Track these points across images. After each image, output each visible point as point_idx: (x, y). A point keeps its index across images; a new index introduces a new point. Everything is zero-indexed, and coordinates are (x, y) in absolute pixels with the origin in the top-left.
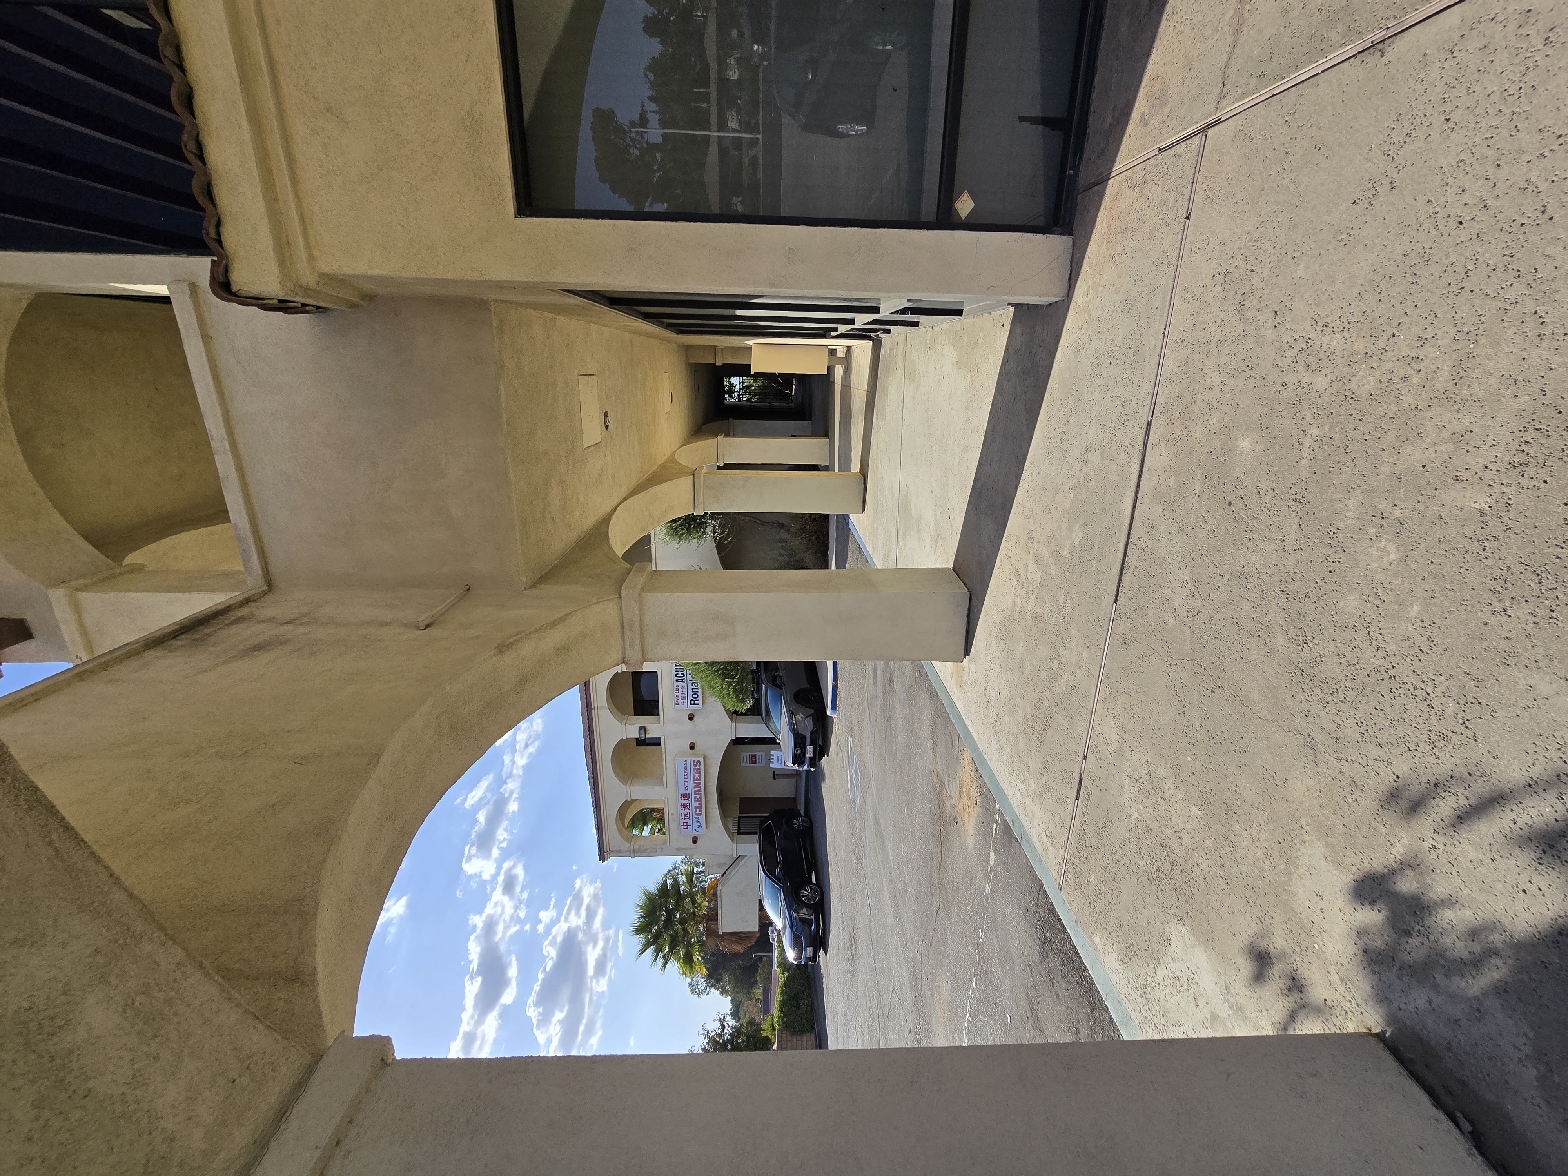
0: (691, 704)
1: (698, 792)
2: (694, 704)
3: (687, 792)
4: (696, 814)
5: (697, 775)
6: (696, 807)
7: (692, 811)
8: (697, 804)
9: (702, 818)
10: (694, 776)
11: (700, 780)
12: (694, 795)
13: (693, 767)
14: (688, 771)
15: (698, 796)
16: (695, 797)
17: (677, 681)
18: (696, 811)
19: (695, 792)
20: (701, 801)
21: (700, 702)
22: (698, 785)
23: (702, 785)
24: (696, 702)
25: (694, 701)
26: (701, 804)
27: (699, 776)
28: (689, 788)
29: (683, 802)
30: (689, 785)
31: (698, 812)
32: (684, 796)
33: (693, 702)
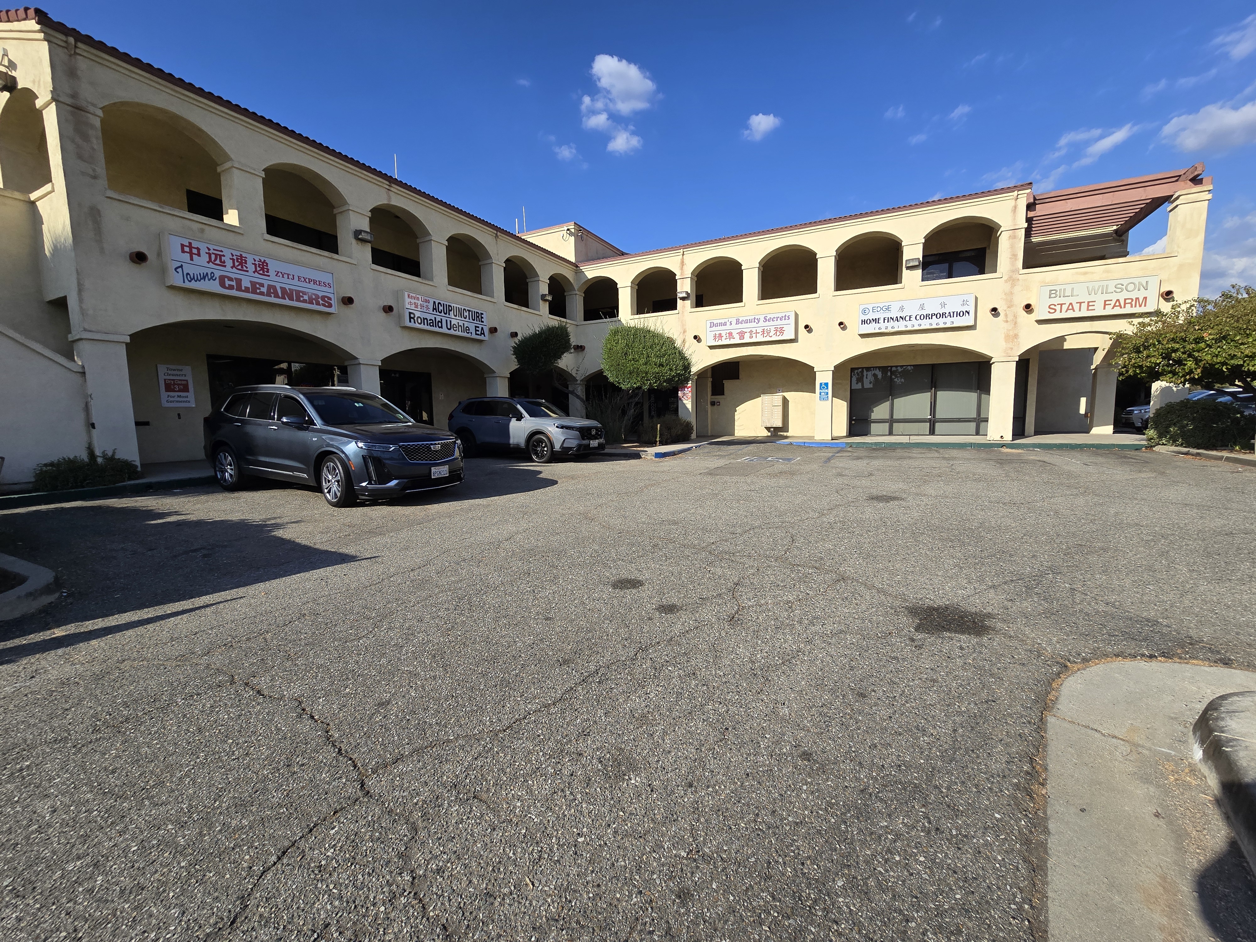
0: (410, 313)
1: (272, 290)
2: (410, 318)
3: (272, 273)
4: (222, 279)
5: (306, 297)
6: (239, 281)
7: (229, 270)
8: (246, 283)
9: (213, 287)
10: (304, 293)
11: (298, 300)
12: (266, 283)
13: (321, 294)
14: (311, 285)
15: (264, 290)
16: (262, 285)
17: (434, 302)
18: (230, 279)
19: (274, 288)
20: (254, 292)
21: (412, 325)
22: (286, 294)
23: (287, 302)
24: (412, 320)
25: (413, 318)
26: (247, 290)
27: (305, 301)
28: (280, 279)
29: (250, 261)
30: (285, 280)
31: (227, 283)
32: (262, 268)
33: (412, 316)
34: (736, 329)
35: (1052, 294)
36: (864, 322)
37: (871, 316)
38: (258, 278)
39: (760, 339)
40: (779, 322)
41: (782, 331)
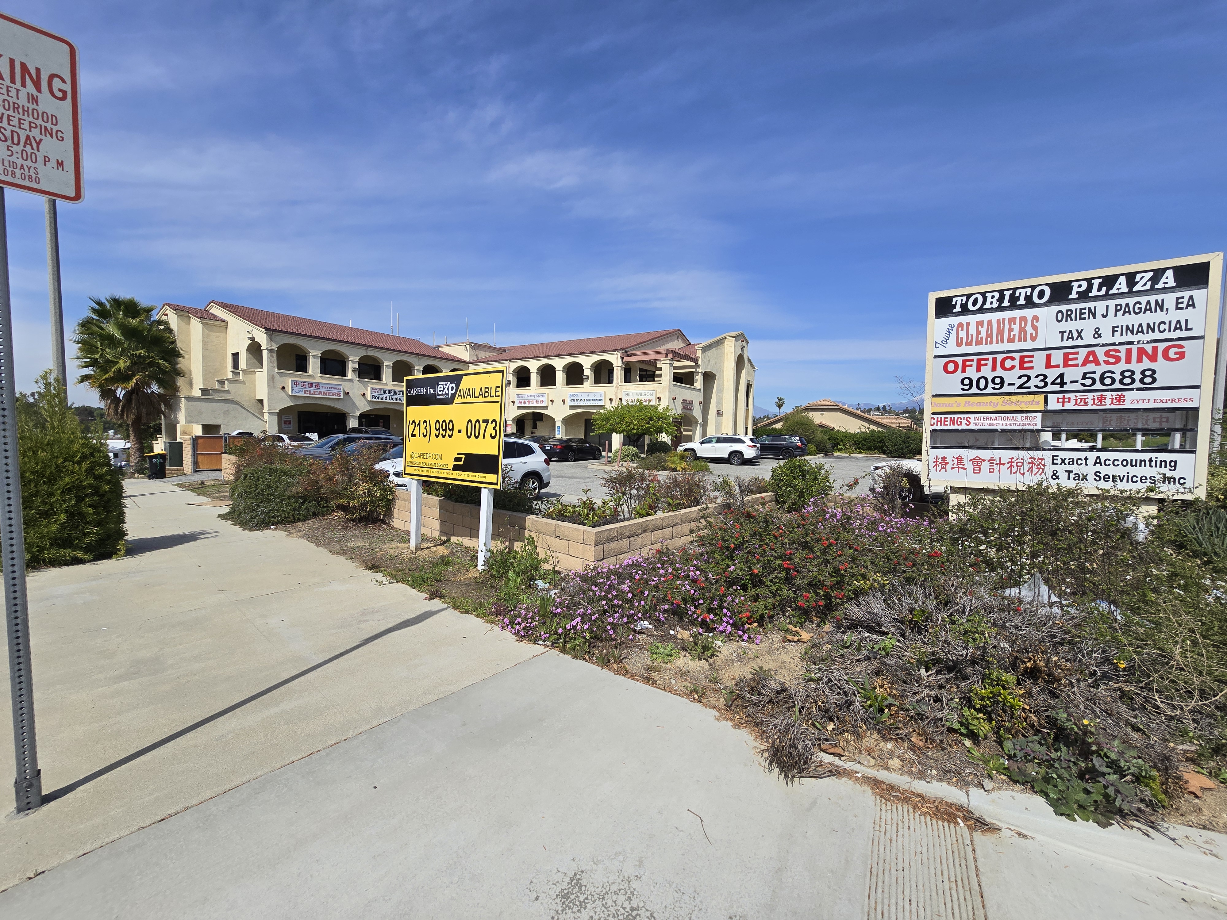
3: (322, 387)
6: (310, 392)
7: (308, 388)
9: (303, 394)
11: (329, 395)
13: (337, 393)
15: (318, 393)
17: (385, 390)
19: (321, 392)
20: (315, 394)
21: (373, 400)
23: (325, 396)
26: (312, 394)
27: (331, 395)
28: (324, 389)
29: (315, 384)
31: (307, 392)
32: (318, 386)
33: (373, 396)
34: (527, 399)
35: (627, 395)
36: (569, 400)
37: (572, 398)
38: (316, 390)
39: (535, 405)
40: (542, 398)
41: (542, 402)
